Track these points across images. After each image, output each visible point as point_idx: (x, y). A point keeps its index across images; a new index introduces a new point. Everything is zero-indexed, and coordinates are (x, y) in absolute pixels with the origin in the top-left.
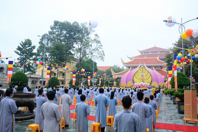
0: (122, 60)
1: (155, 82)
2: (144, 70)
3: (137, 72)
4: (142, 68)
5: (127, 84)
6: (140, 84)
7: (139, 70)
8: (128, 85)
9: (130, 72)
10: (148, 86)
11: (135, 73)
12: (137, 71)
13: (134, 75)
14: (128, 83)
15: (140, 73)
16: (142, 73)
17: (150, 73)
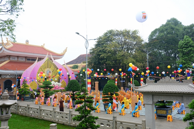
1: (63, 80)
4: (48, 60)
10: (60, 86)
16: (48, 68)
17: (57, 68)
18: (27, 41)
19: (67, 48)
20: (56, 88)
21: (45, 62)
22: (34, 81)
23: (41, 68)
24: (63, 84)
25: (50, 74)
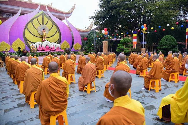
1: (65, 41)
3: (31, 21)
5: (11, 45)
7: (36, 18)
10: (58, 48)
11: (28, 23)
13: (26, 27)
14: (13, 44)
15: (37, 24)
16: (43, 24)
17: (57, 26)
20: (52, 50)
21: (38, 16)
22: (20, 40)
23: (31, 24)
24: (64, 46)
25: (44, 32)
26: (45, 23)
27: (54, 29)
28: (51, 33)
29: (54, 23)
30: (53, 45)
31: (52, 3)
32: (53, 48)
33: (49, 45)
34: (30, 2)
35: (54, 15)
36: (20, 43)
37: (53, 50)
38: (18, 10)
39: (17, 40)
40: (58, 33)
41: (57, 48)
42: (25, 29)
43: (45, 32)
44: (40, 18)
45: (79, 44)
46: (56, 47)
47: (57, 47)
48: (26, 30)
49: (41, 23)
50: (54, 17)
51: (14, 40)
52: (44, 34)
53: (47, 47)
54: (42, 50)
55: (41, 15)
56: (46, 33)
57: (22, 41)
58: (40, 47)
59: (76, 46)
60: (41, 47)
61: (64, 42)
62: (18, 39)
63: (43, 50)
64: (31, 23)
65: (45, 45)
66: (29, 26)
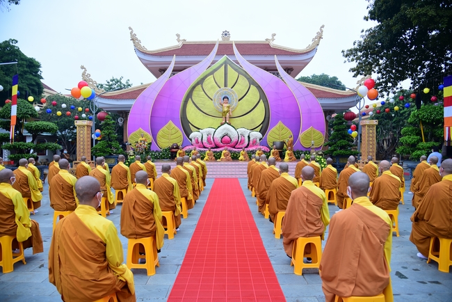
0: (134, 39)
1: (280, 124)
2: (232, 74)
3: (201, 82)
4: (226, 64)
5: (154, 136)
6: (218, 135)
7: (212, 73)
8: (164, 142)
9: (169, 82)
10: (255, 142)
12: (201, 76)
13: (189, 95)
14: (160, 133)
15: (212, 88)
16: (226, 86)
17: (259, 87)
18: (226, 34)
19: (323, 26)
20: (237, 146)
21: (215, 70)
22: (173, 125)
23: (201, 88)
24: (277, 137)
25: (224, 105)
26: (230, 83)
27: (254, 95)
28: (245, 106)
29: (252, 82)
30: (242, 135)
31: (274, 35)
32: (242, 142)
33: (230, 133)
34: (226, 42)
35: (252, 62)
36: (173, 131)
37: (240, 146)
38: (169, 63)
39: (166, 126)
40: (261, 105)
41: (251, 142)
42: (186, 102)
43: (228, 105)
44: (220, 74)
45: (318, 132)
46: (249, 140)
47: (251, 139)
48: (190, 102)
49: (222, 83)
50: (253, 66)
51: (162, 126)
52: (226, 109)
53: (226, 141)
54: (213, 145)
55: (223, 66)
56: (229, 107)
57: (176, 127)
58: (209, 140)
59: (307, 137)
60: (212, 139)
61: (278, 126)
62: (170, 122)
63: (217, 147)
64: (200, 86)
65: (221, 135)
66: (195, 93)
